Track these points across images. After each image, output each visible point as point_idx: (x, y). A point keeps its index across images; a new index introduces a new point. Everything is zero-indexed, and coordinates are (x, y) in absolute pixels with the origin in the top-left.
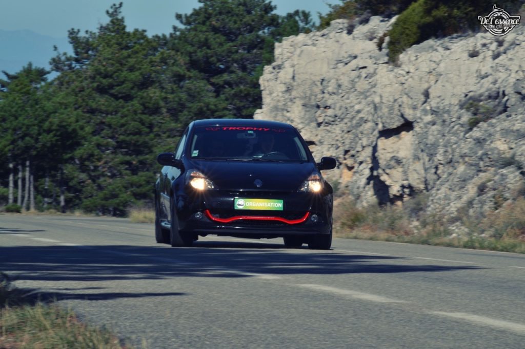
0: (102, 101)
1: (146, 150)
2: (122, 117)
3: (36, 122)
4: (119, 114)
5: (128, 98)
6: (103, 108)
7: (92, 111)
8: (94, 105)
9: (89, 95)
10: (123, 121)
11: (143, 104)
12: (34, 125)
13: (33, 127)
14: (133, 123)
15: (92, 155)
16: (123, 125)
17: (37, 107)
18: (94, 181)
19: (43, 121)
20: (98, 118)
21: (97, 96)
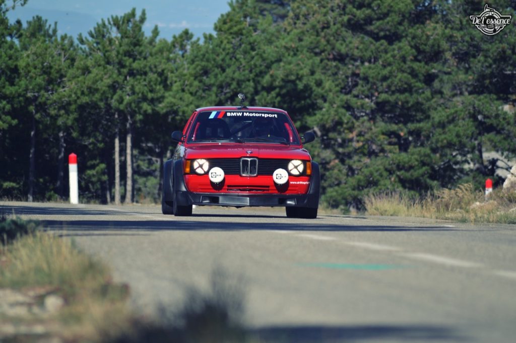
0: (354, 43)
1: (419, 116)
2: (384, 66)
3: (252, 76)
4: (380, 62)
5: (392, 38)
6: (356, 53)
7: (341, 58)
8: (343, 50)
9: (337, 34)
10: (386, 72)
11: (416, 47)
12: (249, 80)
13: (247, 83)
14: (400, 75)
15: (339, 123)
16: (385, 78)
17: (253, 53)
18: (342, 161)
19: (261, 74)
20: (350, 68)
21: (348, 34)
